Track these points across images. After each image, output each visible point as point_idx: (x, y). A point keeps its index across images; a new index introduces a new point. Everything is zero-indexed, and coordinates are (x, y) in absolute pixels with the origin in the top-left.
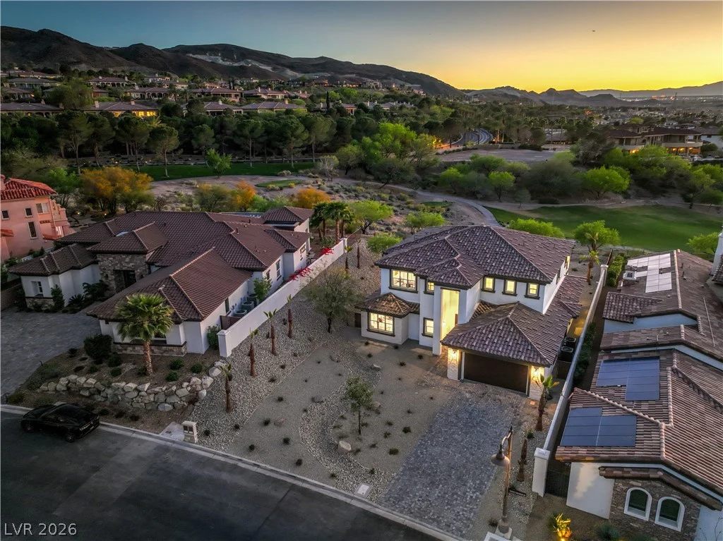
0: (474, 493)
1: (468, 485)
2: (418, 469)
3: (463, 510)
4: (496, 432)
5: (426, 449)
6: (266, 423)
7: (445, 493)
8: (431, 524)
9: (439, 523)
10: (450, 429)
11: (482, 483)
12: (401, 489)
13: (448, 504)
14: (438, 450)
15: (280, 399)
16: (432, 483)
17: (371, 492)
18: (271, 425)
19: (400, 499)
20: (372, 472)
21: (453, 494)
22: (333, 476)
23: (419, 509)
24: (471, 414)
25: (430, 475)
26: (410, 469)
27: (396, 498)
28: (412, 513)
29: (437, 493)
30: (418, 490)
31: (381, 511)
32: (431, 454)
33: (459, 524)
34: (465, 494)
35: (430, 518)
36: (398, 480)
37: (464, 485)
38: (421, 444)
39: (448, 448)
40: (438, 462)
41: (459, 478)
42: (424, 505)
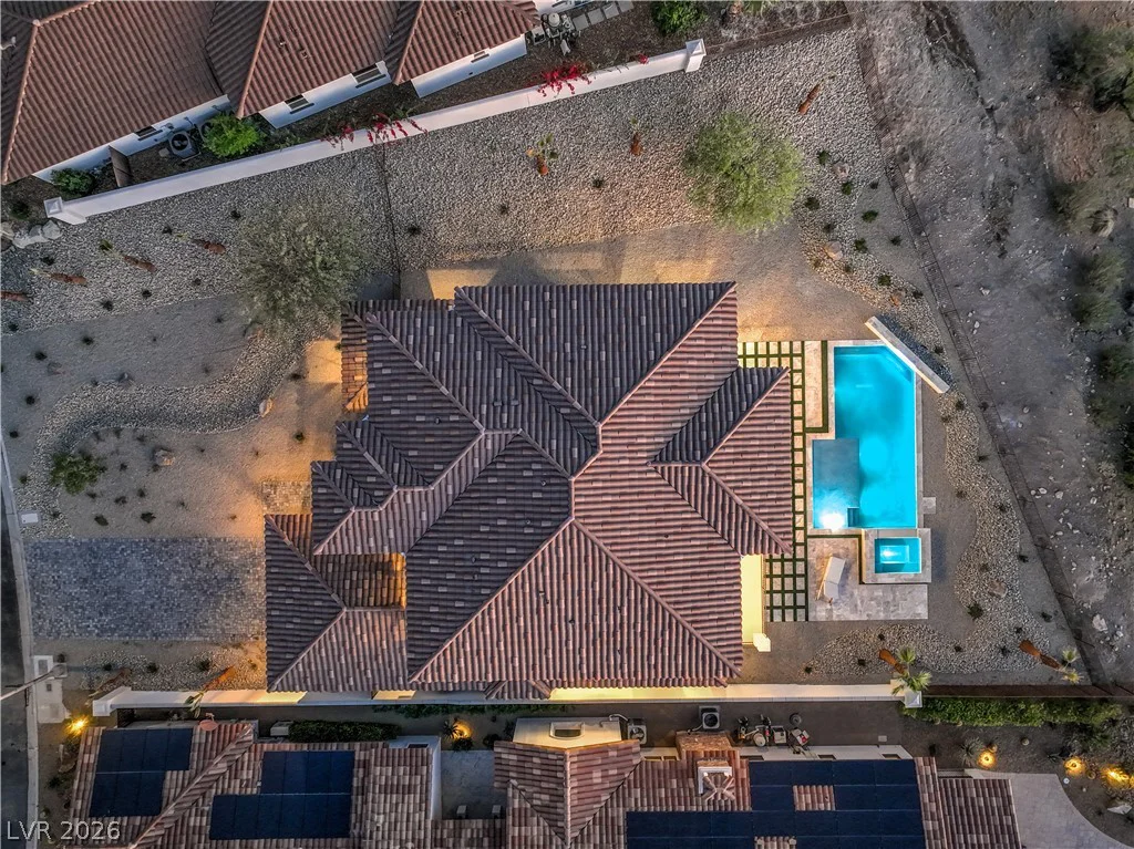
0: (96, 626)
1: (103, 618)
2: (95, 558)
3: (67, 624)
4: (207, 621)
5: (133, 552)
6: (41, 356)
7: (78, 599)
8: (32, 600)
9: (38, 607)
10: (183, 565)
11: (113, 631)
12: (56, 553)
13: (66, 608)
14: (139, 565)
15: (88, 341)
16: (85, 580)
17: (33, 526)
18: (44, 363)
19: (44, 558)
20: (56, 515)
21: (82, 607)
22: (24, 480)
23: (43, 582)
24: (230, 579)
25: (95, 573)
26: (91, 549)
27: (42, 554)
28: (33, 577)
29: (74, 590)
30: (67, 571)
31: (17, 549)
32: (126, 561)
33: (47, 626)
34: (89, 618)
35: (38, 596)
36: (68, 544)
37: (101, 614)
38: (137, 544)
39: (149, 576)
40: (119, 574)
41: (107, 606)
42: (51, 585)
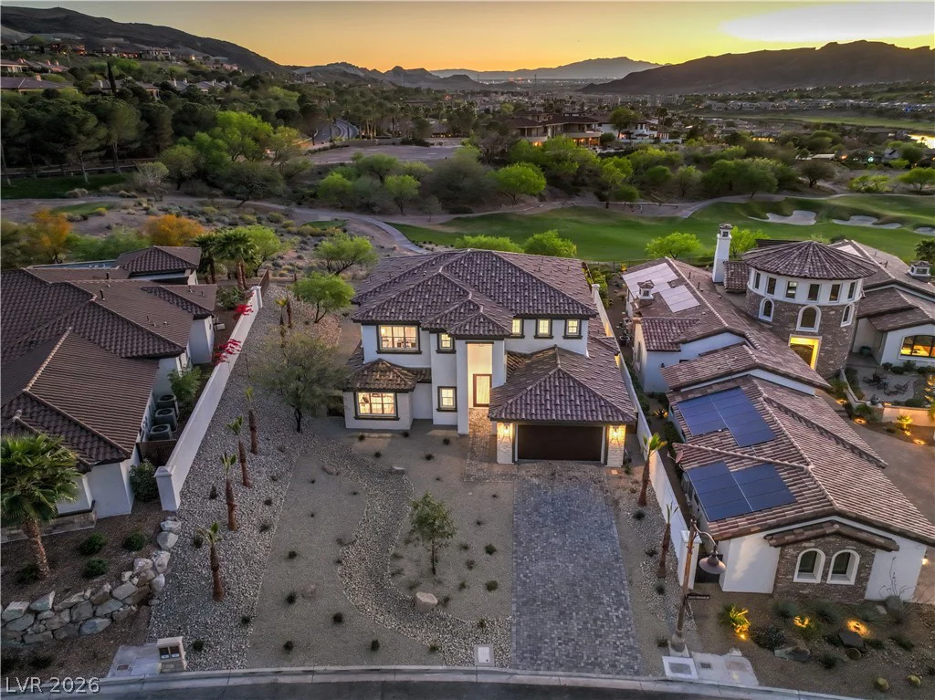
0: (617, 610)
1: (605, 601)
2: (535, 601)
3: (619, 638)
4: (596, 521)
5: (528, 568)
6: (291, 599)
7: (585, 623)
8: (592, 671)
9: (600, 665)
10: (541, 533)
11: (618, 594)
12: (529, 636)
13: (598, 636)
14: (542, 565)
15: (292, 555)
16: (562, 613)
17: (495, 654)
18: (299, 601)
19: (536, 651)
20: (482, 625)
21: (595, 620)
22: (433, 649)
23: (567, 656)
24: (553, 504)
25: (552, 604)
26: (525, 604)
27: (531, 652)
28: (561, 665)
29: (575, 626)
30: (552, 629)
31: (524, 677)
32: (537, 575)
33: (624, 659)
34: (607, 614)
35: (587, 664)
36: (518, 624)
37: (600, 603)
38: (518, 564)
39: (554, 559)
40: (553, 583)
41: (590, 596)
42: (570, 646)
